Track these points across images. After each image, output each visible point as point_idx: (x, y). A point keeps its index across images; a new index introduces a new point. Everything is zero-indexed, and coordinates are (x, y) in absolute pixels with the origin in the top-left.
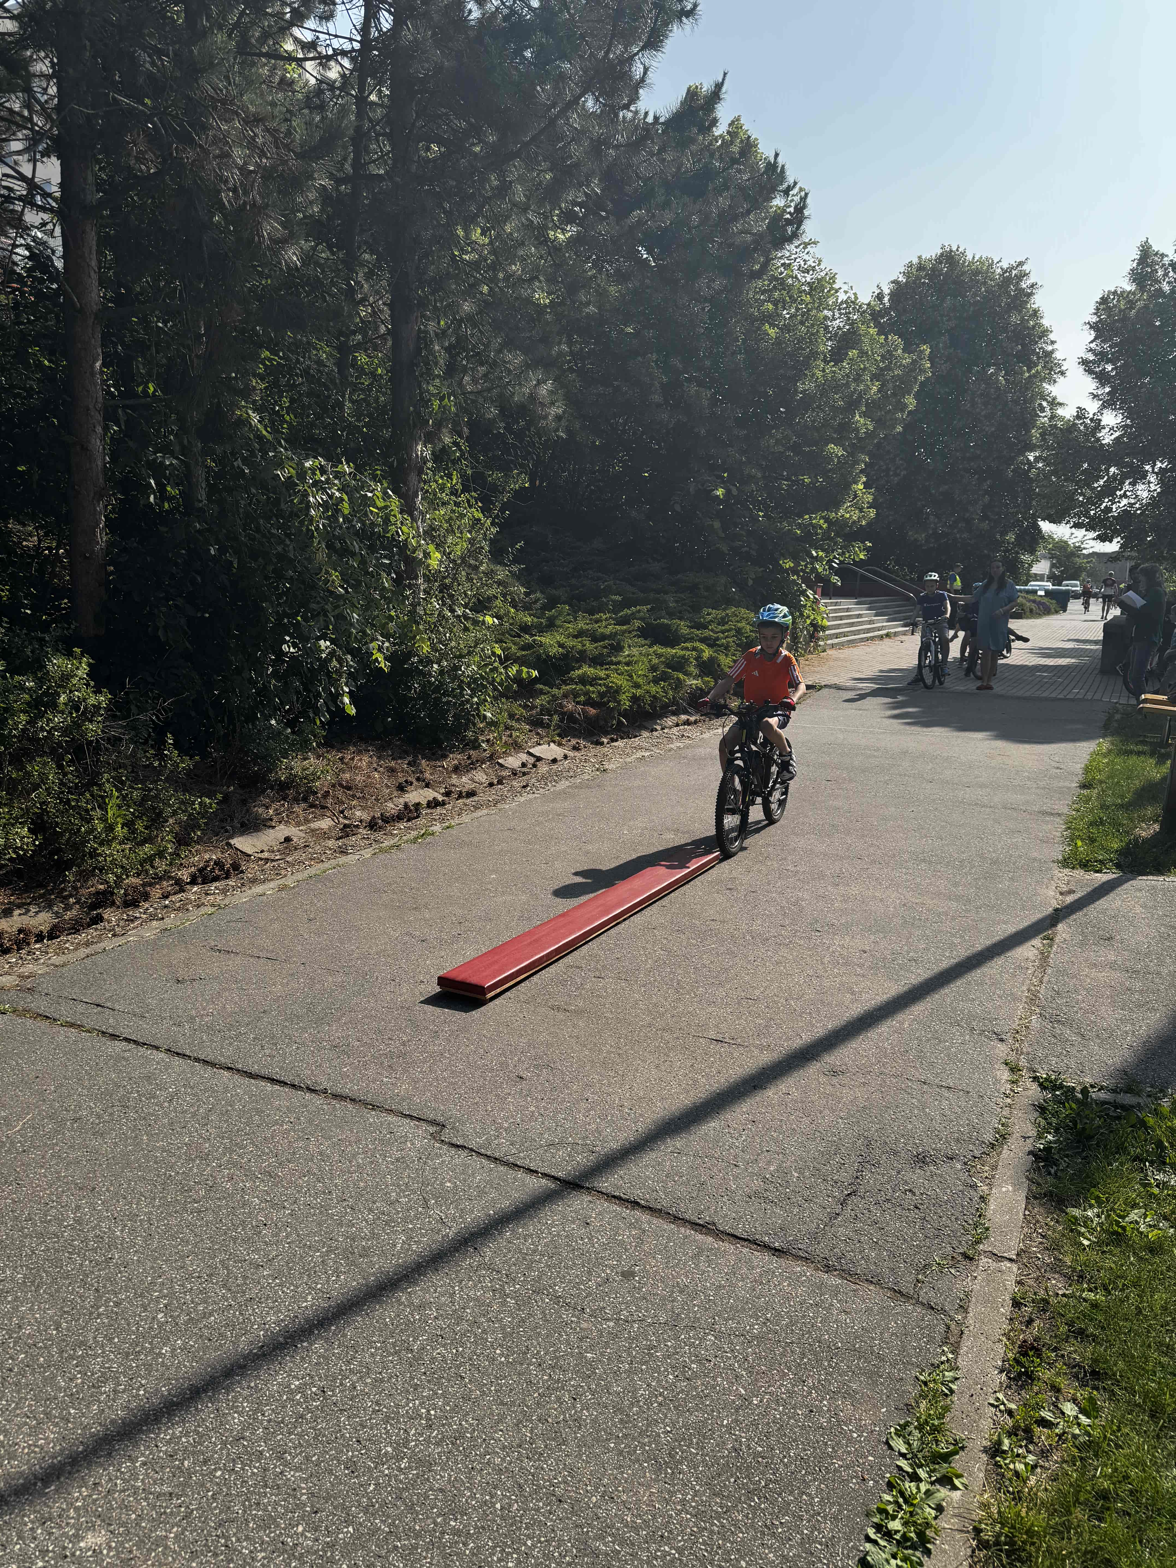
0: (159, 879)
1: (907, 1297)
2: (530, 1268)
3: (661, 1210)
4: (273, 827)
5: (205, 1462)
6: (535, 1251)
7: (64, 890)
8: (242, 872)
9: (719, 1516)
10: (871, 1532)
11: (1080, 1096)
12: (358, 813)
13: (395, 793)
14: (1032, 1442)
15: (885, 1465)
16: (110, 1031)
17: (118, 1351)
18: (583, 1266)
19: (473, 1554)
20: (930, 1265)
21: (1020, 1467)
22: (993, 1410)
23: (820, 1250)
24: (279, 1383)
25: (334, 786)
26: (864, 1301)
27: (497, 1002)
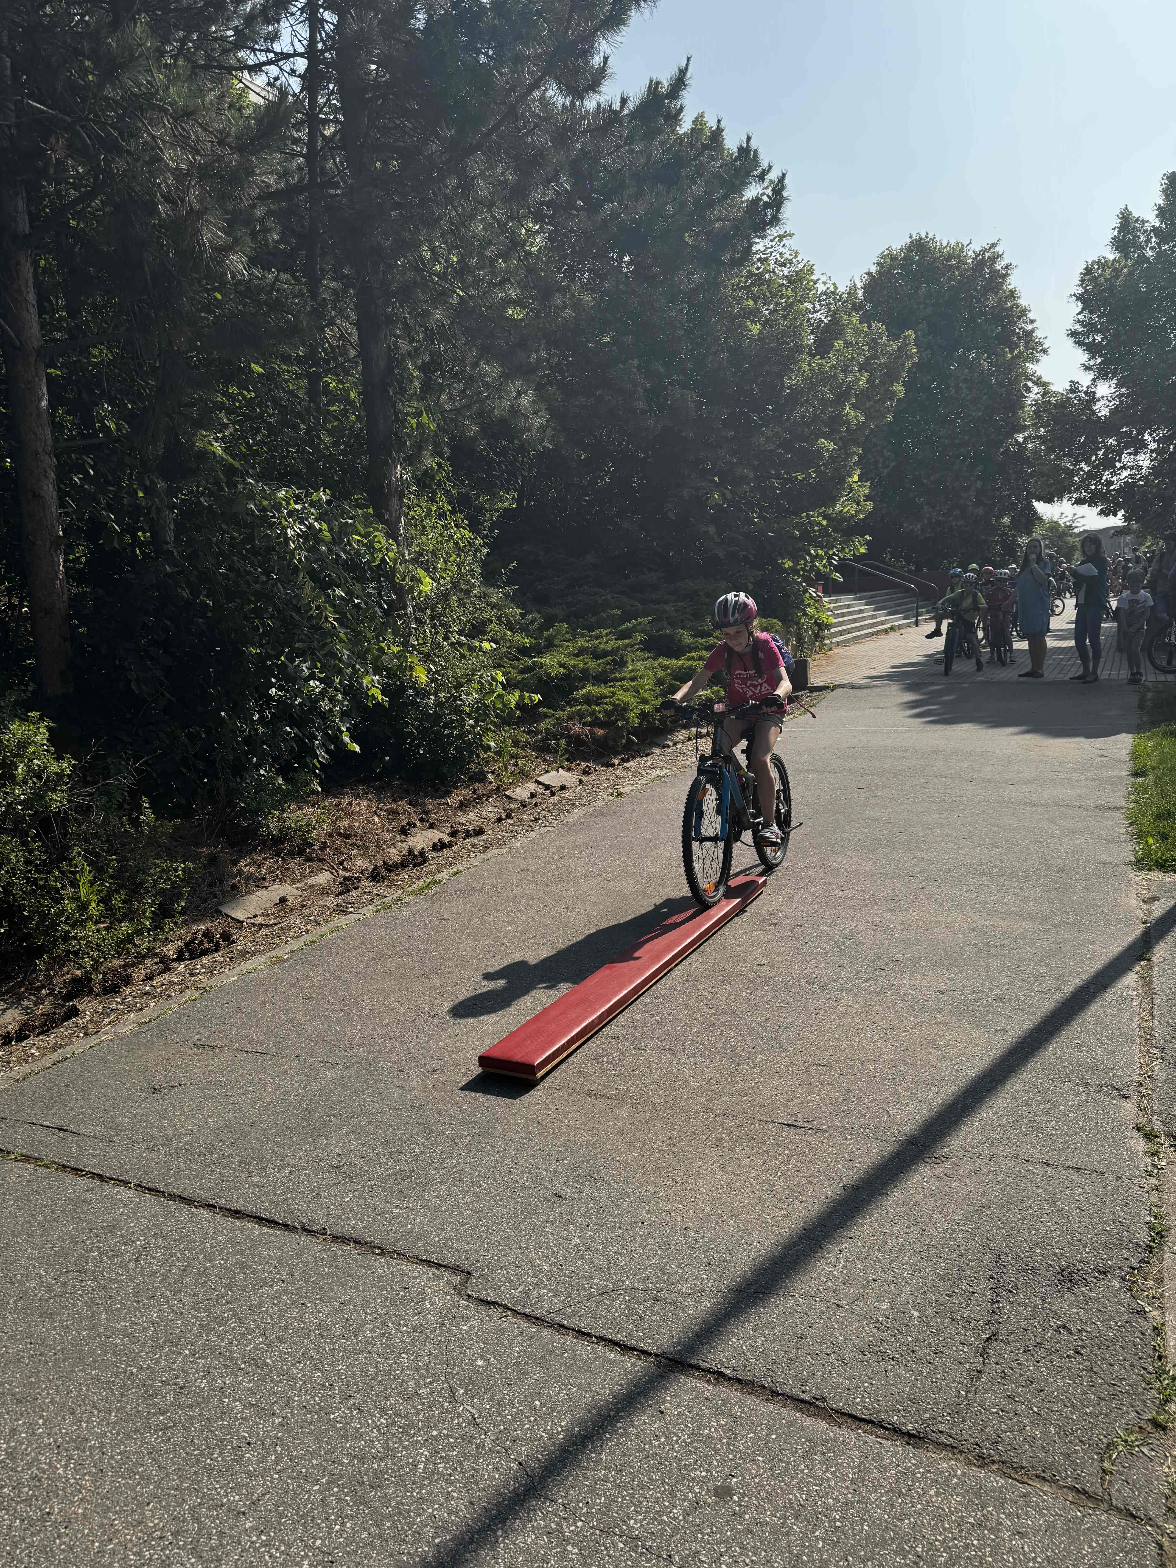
0: (142, 957)
1: (1095, 1500)
2: (592, 1490)
3: (753, 1382)
4: (266, 888)
7: (35, 980)
8: (233, 942)
12: (359, 863)
13: (398, 838)
16: (72, 1164)
20: (1115, 1444)
25: (331, 835)
26: (1041, 1513)
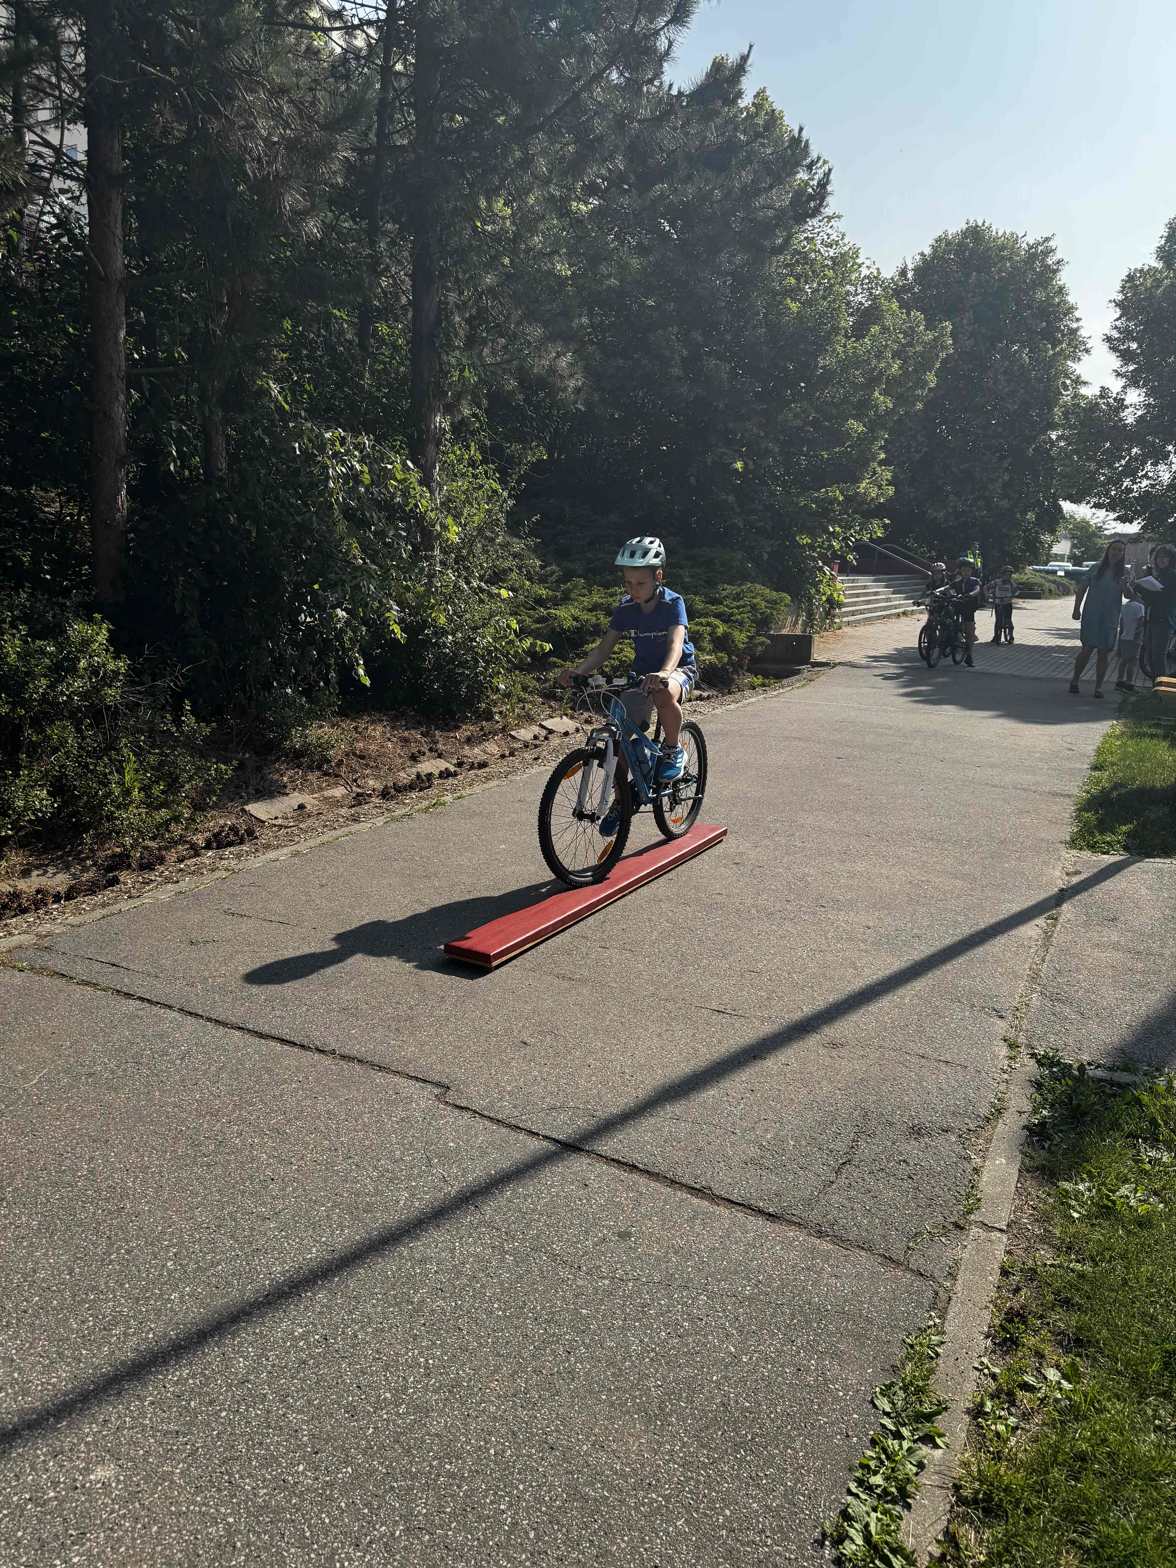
0: (174, 843)
1: (897, 1263)
2: (528, 1226)
3: (658, 1174)
4: (287, 794)
5: (211, 1403)
6: (534, 1211)
7: (81, 852)
8: (256, 838)
9: (705, 1467)
10: (853, 1486)
11: (1076, 1073)
12: (371, 782)
13: (408, 763)
14: (1014, 1405)
15: (869, 1424)
16: (125, 990)
17: (128, 1296)
18: (581, 1226)
19: (467, 1496)
20: (921, 1233)
21: (1001, 1428)
22: (978, 1373)
23: (814, 1216)
24: (282, 1330)
25: (347, 755)
26: (854, 1266)
27: (503, 969)
